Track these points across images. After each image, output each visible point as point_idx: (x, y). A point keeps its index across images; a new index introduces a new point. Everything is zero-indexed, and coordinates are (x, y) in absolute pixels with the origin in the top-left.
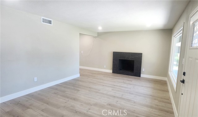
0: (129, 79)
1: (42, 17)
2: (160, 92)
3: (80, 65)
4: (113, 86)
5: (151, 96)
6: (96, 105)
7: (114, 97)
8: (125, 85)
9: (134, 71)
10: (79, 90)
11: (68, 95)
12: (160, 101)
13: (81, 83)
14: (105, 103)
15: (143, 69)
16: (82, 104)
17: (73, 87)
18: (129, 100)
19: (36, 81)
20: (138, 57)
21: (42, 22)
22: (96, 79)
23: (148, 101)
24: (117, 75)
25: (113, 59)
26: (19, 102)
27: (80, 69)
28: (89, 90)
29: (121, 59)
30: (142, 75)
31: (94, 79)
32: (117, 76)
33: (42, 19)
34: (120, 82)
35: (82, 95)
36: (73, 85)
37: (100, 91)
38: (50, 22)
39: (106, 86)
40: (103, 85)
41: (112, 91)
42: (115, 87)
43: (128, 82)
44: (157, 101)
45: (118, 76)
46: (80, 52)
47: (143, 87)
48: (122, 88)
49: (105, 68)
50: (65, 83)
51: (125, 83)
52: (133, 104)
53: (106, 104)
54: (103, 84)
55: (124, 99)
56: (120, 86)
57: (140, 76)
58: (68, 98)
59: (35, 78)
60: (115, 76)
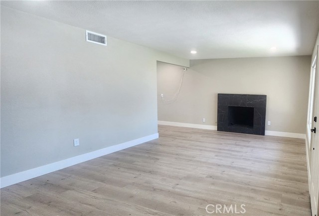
0: (244, 139)
1: (88, 31)
2: (293, 155)
3: (159, 119)
4: (218, 151)
5: (278, 161)
6: (188, 178)
7: (219, 165)
8: (238, 149)
9: (254, 125)
10: (158, 159)
11: (137, 166)
12: (291, 168)
13: (161, 148)
14: (204, 174)
15: (268, 122)
16: (165, 178)
17: (146, 155)
18: (242, 169)
19: (78, 144)
20: (261, 101)
21: (87, 40)
22: (188, 140)
23: (272, 168)
24: (225, 134)
25: (219, 107)
26: (48, 182)
27: (160, 127)
28: (176, 158)
29: (232, 105)
30: (267, 133)
31: (185, 141)
32: (226, 136)
33: (87, 34)
34: (229, 144)
35: (165, 165)
36: (148, 151)
37: (195, 159)
38: (102, 40)
39: (205, 150)
40: (201, 150)
41: (216, 157)
42: (222, 151)
43: (242, 143)
44: (286, 168)
45: (227, 134)
46: (159, 95)
47: (266, 150)
48: (233, 153)
49: (204, 123)
50: (133, 149)
51: (238, 145)
52: (248, 174)
53: (205, 176)
54: (201, 148)
55: (234, 168)
56: (229, 150)
57: (263, 133)
58: (138, 170)
59: (75, 140)
60: (222, 135)
